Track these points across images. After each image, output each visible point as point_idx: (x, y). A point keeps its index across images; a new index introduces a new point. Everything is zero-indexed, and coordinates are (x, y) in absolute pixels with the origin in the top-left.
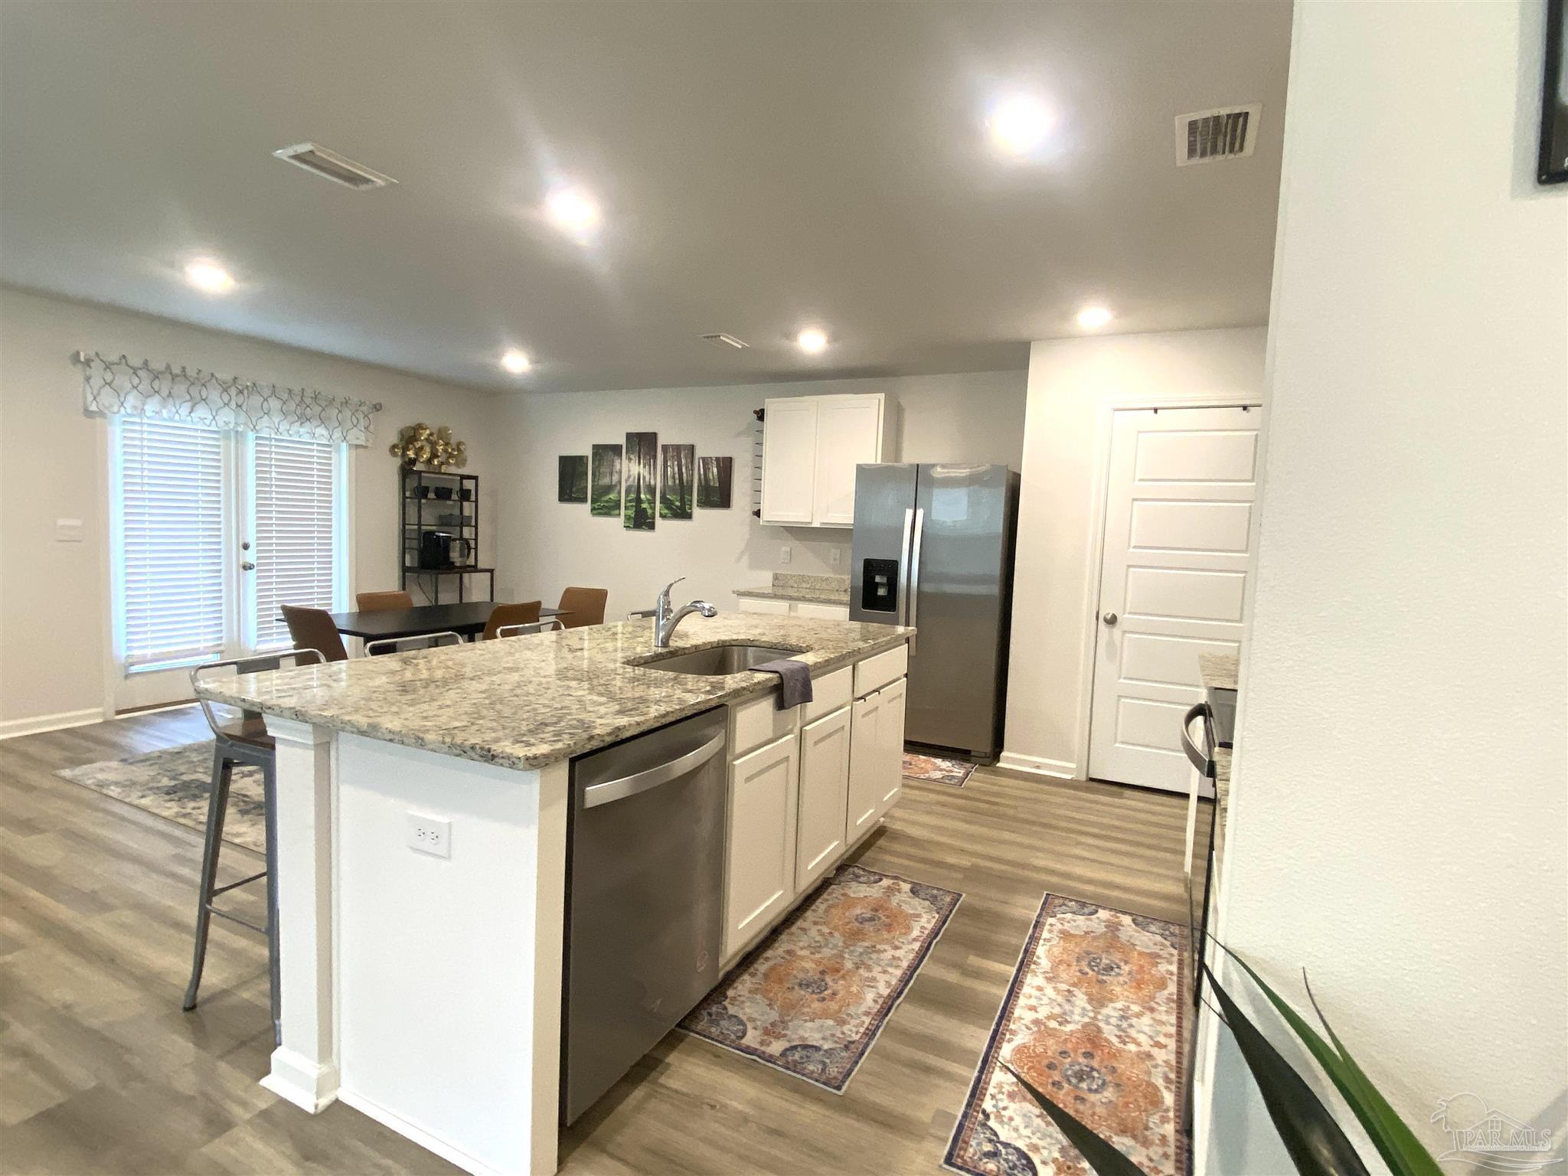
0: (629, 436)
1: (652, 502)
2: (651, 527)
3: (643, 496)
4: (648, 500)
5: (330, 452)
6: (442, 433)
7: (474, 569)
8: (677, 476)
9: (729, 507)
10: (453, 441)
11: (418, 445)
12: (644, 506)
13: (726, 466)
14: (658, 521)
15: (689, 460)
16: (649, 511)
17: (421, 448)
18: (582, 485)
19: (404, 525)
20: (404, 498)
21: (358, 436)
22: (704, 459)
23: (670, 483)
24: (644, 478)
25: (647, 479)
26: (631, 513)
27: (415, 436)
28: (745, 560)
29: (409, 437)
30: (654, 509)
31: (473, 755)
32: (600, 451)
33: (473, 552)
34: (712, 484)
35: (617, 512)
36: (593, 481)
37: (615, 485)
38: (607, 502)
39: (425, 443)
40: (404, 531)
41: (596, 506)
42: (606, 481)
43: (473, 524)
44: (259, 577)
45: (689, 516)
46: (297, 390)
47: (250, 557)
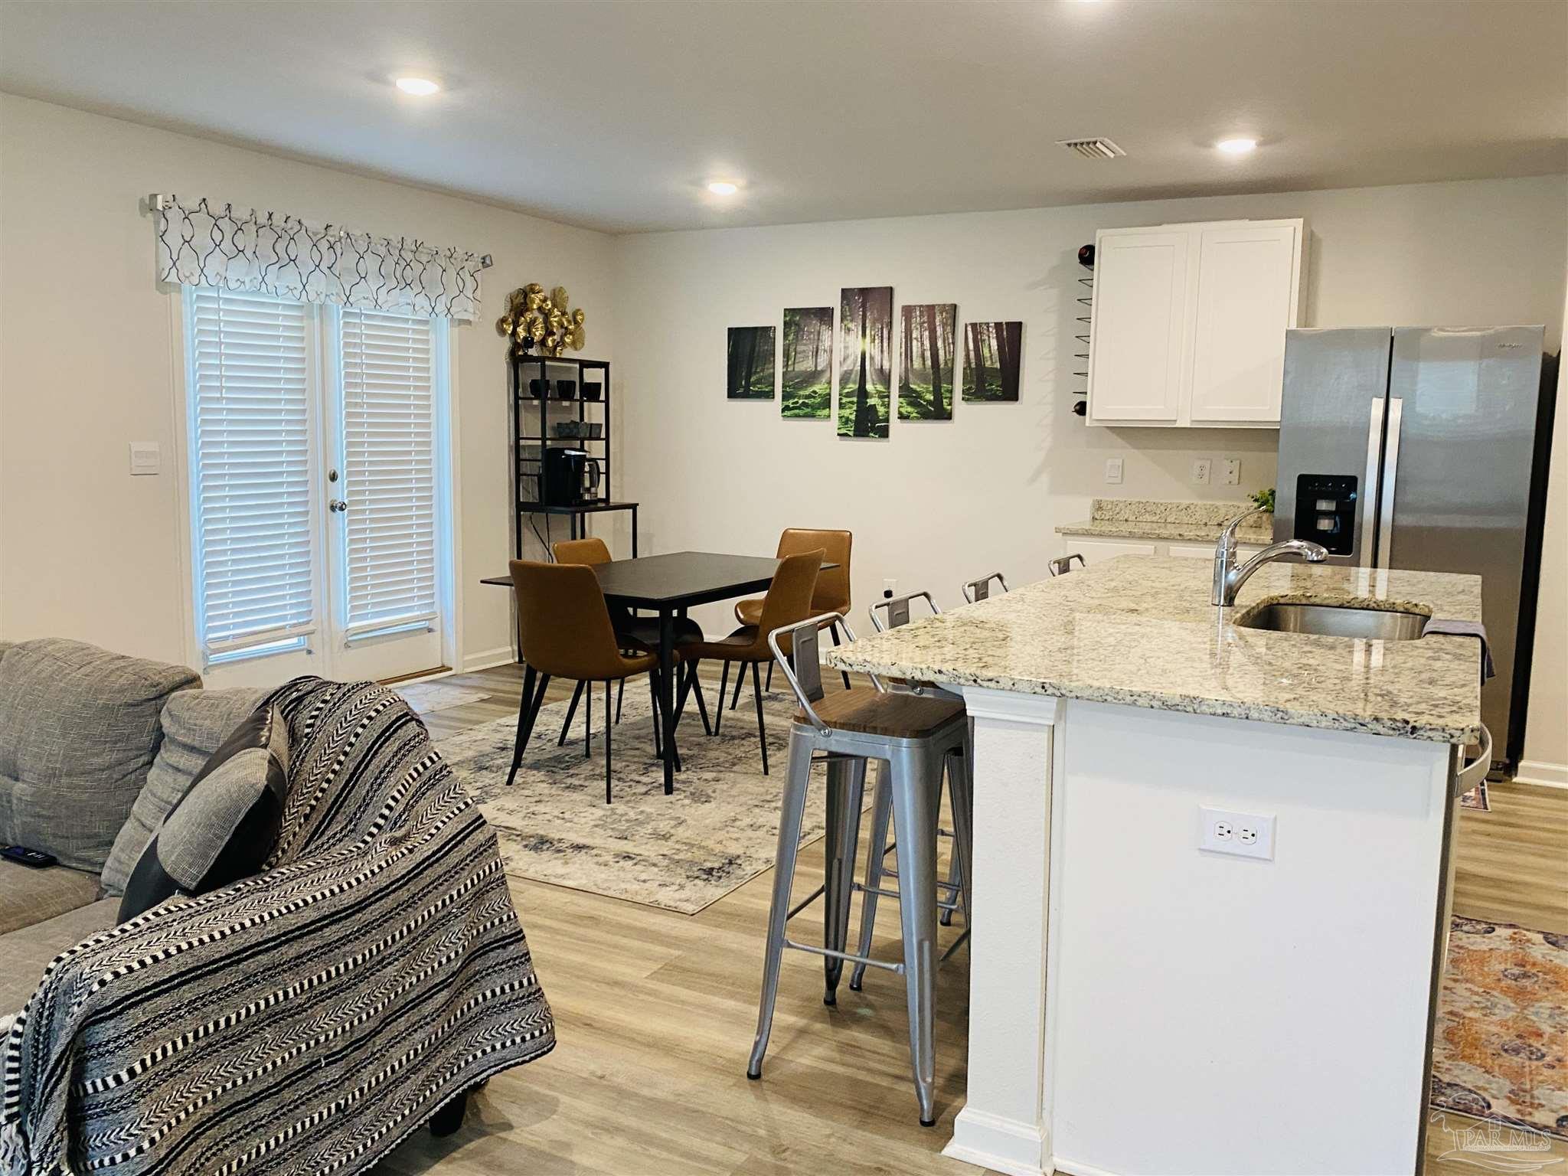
0: (846, 293)
1: (885, 396)
2: (884, 433)
3: (869, 387)
4: (879, 392)
5: (427, 332)
6: (557, 297)
7: (606, 505)
8: (928, 354)
9: (1017, 400)
10: (569, 310)
11: (529, 316)
12: (871, 401)
13: (1011, 335)
14: (895, 424)
15: (949, 329)
16: (881, 410)
17: (533, 321)
18: (767, 372)
19: (518, 438)
20: (517, 398)
21: (465, 309)
22: (974, 325)
23: (917, 364)
24: (872, 358)
25: (877, 358)
26: (850, 413)
27: (526, 303)
28: (1045, 478)
29: (520, 304)
30: (888, 406)
31: (1379, 728)
32: (797, 319)
33: (603, 477)
34: (988, 364)
35: (826, 412)
36: (786, 365)
37: (823, 371)
38: (808, 397)
39: (536, 314)
40: (517, 448)
41: (790, 403)
42: (806, 365)
43: (603, 435)
44: (351, 522)
45: (946, 416)
46: (395, 242)
47: (340, 492)
